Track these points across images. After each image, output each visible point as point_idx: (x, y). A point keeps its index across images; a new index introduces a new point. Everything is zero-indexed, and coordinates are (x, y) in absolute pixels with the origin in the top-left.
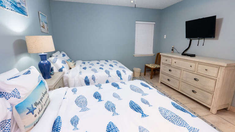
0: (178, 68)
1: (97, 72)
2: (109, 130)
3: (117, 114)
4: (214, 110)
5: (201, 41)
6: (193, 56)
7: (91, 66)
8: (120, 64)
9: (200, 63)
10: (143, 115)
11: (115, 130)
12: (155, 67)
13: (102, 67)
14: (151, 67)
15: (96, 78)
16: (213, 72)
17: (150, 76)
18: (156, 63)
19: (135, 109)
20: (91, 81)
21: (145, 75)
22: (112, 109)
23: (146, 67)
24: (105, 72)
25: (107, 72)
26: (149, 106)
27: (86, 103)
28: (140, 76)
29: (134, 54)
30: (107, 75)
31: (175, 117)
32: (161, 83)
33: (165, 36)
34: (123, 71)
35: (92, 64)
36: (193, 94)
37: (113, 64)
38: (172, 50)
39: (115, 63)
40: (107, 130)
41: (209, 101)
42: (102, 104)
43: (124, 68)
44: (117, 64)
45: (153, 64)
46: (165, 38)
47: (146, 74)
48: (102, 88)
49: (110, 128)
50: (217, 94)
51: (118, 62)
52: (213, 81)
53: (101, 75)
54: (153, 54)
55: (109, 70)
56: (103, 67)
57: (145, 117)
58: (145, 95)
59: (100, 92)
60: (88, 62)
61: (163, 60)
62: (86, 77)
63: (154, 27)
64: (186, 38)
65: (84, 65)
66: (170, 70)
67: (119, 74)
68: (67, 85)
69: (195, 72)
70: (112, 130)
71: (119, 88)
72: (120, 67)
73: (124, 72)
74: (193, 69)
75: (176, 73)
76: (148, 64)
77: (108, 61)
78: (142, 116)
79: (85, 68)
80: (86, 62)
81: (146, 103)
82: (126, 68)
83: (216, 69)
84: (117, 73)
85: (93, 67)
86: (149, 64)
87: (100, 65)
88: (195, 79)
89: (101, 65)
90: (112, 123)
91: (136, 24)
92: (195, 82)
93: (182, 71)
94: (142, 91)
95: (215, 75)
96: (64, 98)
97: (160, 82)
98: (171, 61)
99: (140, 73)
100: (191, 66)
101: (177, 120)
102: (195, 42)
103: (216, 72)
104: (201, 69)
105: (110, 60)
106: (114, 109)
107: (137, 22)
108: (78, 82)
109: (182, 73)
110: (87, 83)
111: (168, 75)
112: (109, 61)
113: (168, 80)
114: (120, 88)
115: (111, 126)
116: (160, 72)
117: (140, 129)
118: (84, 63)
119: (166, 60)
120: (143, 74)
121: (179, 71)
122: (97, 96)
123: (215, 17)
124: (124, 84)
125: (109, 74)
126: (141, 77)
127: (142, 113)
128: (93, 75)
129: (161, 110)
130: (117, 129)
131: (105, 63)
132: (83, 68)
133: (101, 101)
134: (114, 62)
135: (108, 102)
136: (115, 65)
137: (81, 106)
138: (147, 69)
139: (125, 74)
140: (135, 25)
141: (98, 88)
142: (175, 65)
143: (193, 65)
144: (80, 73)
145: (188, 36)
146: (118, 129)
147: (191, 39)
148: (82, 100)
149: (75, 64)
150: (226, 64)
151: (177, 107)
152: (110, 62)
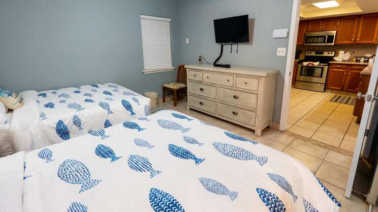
0: (212, 85)
1: (84, 109)
2: (156, 203)
3: (158, 172)
4: (258, 131)
5: (235, 46)
6: (228, 66)
7: (62, 98)
8: (122, 89)
9: (238, 75)
10: (198, 161)
11: (167, 199)
12: (179, 88)
13: (88, 98)
14: (172, 87)
15: (83, 120)
16: (253, 85)
17: (173, 103)
18: (178, 81)
19: (181, 156)
20: (72, 128)
21: (164, 101)
22: (146, 166)
23: (165, 89)
24: (100, 105)
25: (104, 105)
26: (200, 146)
27: (86, 170)
28: (157, 104)
29: (144, 69)
30: (106, 111)
31: (237, 150)
32: (191, 109)
33: (187, 39)
34: (134, 99)
35: (64, 94)
36: (234, 116)
37: (110, 90)
38: (200, 60)
39: (114, 89)
40: (152, 205)
41: (252, 122)
42: (122, 164)
43: (134, 95)
44: (117, 89)
45: (175, 83)
46: (187, 42)
47: (166, 99)
48: (108, 136)
49: (156, 199)
50: (260, 111)
51: (117, 85)
52: (255, 96)
53: (91, 112)
54: (172, 68)
55: (108, 102)
56: (91, 98)
57: (201, 162)
58: (187, 130)
59: (106, 143)
60: (53, 93)
61: (190, 75)
62: (60, 123)
63: (170, 25)
64: (216, 42)
65: (45, 98)
66: (201, 89)
67: (128, 107)
68: (8, 148)
69: (234, 88)
70: (162, 201)
71: (140, 129)
72: (125, 93)
73: (136, 101)
74: (230, 84)
75: (210, 92)
76: (166, 84)
77: (97, 87)
78: (196, 163)
79: (50, 105)
80: (49, 93)
81: (193, 141)
82: (138, 94)
83: (256, 81)
84: (124, 105)
85: (69, 101)
86: (169, 84)
87: (84, 95)
88: (235, 97)
89: (86, 95)
90: (156, 190)
91: (142, 21)
92: (235, 100)
93: (218, 88)
94: (179, 125)
95: (255, 88)
96: (24, 178)
97: (188, 108)
98: (201, 76)
99: (156, 100)
100: (228, 81)
101: (241, 154)
102: (227, 47)
103: (256, 84)
104: (240, 83)
105: (101, 84)
106: (148, 166)
107: (142, 16)
108: (39, 136)
109: (218, 91)
110: (63, 132)
111: (199, 96)
112: (99, 85)
113: (201, 103)
114: (143, 129)
115: (155, 194)
116: (188, 94)
117: (202, 182)
118: (44, 95)
119: (195, 76)
120: (161, 100)
121: (213, 90)
122: (104, 152)
123: (247, 16)
124: (145, 121)
125: (108, 109)
126: (160, 105)
127: (194, 159)
128: (75, 116)
129: (216, 146)
130: (168, 196)
131: (92, 90)
132: (46, 106)
133: (117, 158)
134: (109, 86)
135: (131, 156)
136: (114, 90)
137: (77, 182)
138: (167, 92)
139: (139, 104)
140: (140, 22)
141: (100, 137)
142: (208, 80)
143: (230, 78)
144: (42, 116)
145: (218, 40)
146: (171, 196)
147: (223, 44)
148: (74, 170)
149: (22, 99)
150: (265, 74)
151: (233, 137)
152: (103, 88)
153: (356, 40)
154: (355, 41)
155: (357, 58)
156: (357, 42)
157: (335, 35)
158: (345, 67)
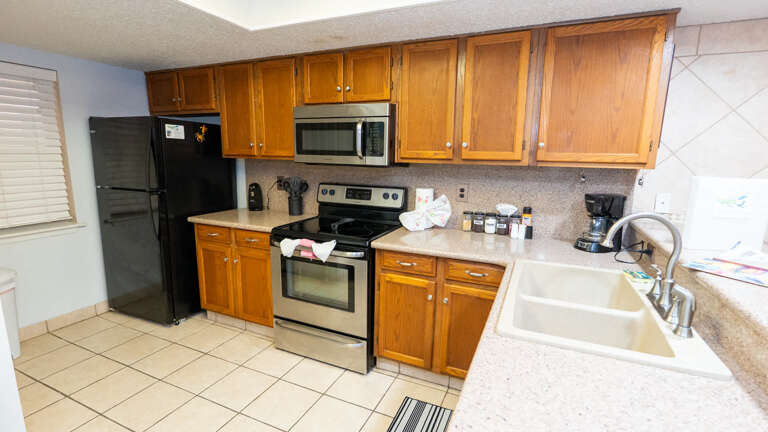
153: (460, 146)
154: (457, 149)
155: (474, 215)
156: (466, 154)
157: (386, 121)
158: (427, 267)
